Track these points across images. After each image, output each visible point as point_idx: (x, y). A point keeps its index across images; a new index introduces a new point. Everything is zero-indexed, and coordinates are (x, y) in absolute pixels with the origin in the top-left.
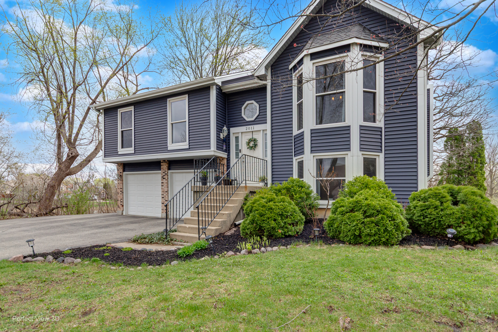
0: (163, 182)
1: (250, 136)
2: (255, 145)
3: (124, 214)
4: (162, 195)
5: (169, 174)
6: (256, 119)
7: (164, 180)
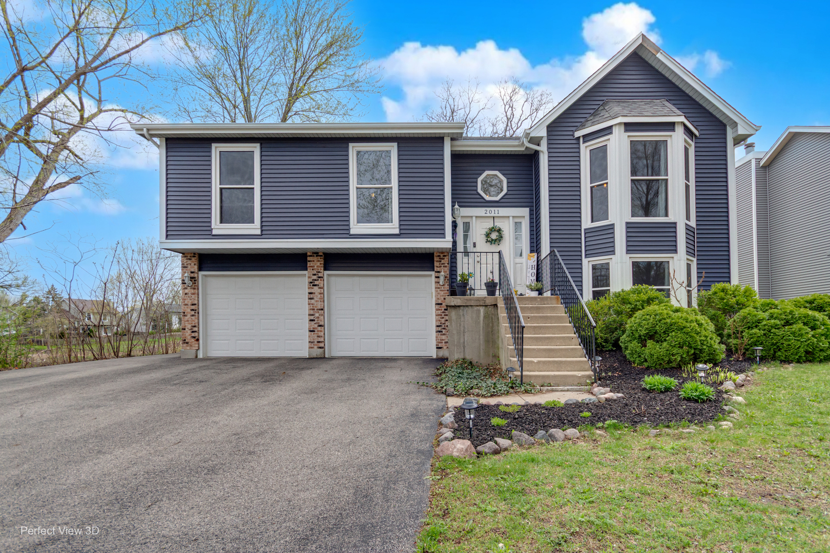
0: (312, 291)
1: (490, 224)
2: (500, 238)
3: (201, 356)
4: (310, 315)
5: (325, 278)
6: (502, 198)
7: (316, 288)
